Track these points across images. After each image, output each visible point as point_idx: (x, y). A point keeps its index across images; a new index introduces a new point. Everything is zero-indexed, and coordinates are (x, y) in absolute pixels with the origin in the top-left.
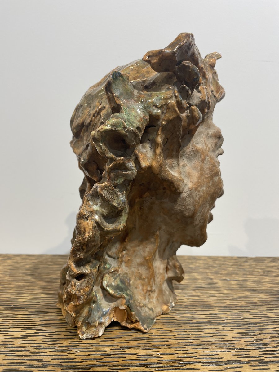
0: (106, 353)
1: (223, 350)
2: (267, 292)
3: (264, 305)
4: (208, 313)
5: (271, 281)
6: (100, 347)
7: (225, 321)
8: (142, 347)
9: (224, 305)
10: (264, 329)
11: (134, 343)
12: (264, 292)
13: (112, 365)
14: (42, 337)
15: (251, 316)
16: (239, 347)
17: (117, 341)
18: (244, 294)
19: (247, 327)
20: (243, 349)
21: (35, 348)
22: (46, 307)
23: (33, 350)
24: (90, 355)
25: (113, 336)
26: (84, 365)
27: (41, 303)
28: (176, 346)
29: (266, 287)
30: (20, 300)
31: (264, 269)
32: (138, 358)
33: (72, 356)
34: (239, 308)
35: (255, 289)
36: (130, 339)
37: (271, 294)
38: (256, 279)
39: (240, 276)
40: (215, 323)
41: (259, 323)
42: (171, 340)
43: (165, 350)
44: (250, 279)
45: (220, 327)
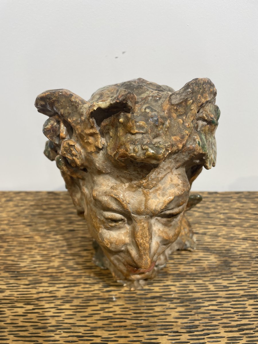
0: (80, 334)
1: (162, 333)
2: (219, 253)
3: (210, 271)
4: (162, 284)
5: (227, 235)
6: (77, 328)
7: (173, 296)
8: (106, 329)
9: (177, 272)
10: (199, 308)
11: (100, 323)
12: (216, 252)
14: (37, 315)
15: (195, 289)
16: (175, 329)
17: (89, 320)
18: (198, 256)
19: (187, 303)
20: (177, 332)
21: (33, 327)
22: (41, 275)
23: (31, 330)
24: (69, 336)
25: (86, 314)
27: (38, 269)
28: (130, 327)
29: (220, 244)
30: (22, 264)
31: (226, 213)
32: (102, 341)
33: (57, 337)
34: (188, 277)
35: (209, 246)
36: (99, 318)
37: (221, 254)
38: (215, 230)
39: (202, 226)
40: (165, 298)
41: (199, 298)
42: (128, 321)
43: (122, 332)
44: (209, 232)
45: (167, 304)
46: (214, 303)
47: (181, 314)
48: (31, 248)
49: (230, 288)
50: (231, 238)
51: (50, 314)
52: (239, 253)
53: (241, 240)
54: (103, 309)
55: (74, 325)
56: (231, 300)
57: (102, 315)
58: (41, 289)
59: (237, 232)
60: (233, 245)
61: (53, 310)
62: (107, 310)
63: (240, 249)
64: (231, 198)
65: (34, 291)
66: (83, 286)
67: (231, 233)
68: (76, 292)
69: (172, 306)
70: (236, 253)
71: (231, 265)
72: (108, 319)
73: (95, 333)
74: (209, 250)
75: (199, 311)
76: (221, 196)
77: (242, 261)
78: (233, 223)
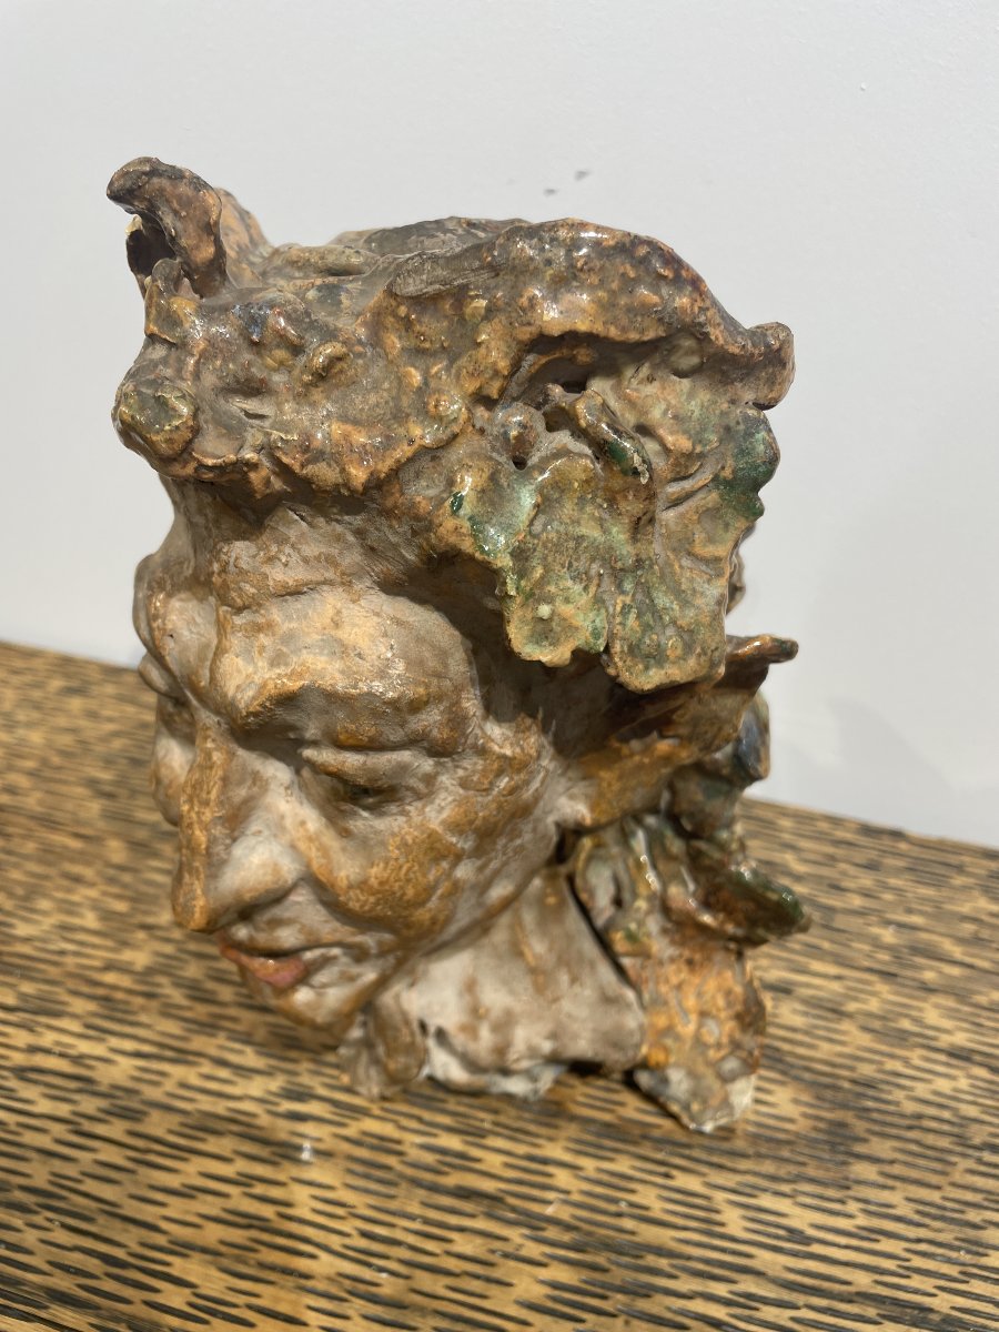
0: (120, 1253)
2: (822, 1085)
3: (751, 1151)
4: (522, 1149)
5: (883, 1018)
6: (118, 1224)
7: (549, 1211)
8: (226, 1262)
9: (607, 1117)
10: (647, 1292)
11: (213, 1234)
12: (807, 1076)
13: (108, 1310)
15: (657, 1208)
17: (176, 1208)
19: (601, 1259)
22: (71, 984)
25: (173, 1181)
26: (41, 1287)
28: (321, 1286)
29: (839, 1048)
30: (22, 930)
31: (914, 928)
32: (191, 1305)
33: (30, 1238)
35: (786, 1047)
36: (214, 1212)
37: (829, 1094)
38: (836, 986)
39: (784, 955)
40: (514, 1209)
41: (660, 1251)
42: (324, 1256)
43: (282, 1294)
44: (808, 985)
45: (515, 1235)
46: (721, 1290)
47: (557, 1293)
48: (78, 880)
49: (816, 1249)
50: (902, 1037)
51: (44, 1141)
52: (910, 1107)
53: (943, 1058)
54: (244, 1181)
55: (112, 1211)
56: (800, 1299)
57: (234, 1203)
58: (48, 1038)
59: (932, 1016)
60: (898, 1066)
61: (59, 1130)
62: (259, 1189)
63: (921, 1090)
64: (960, 869)
65: (22, 1038)
66: (207, 1068)
67: (907, 1016)
68: (169, 1086)
69: (533, 1250)
70: (897, 1104)
71: (860, 1148)
72: (249, 1227)
73: (178, 1267)
74: (780, 1061)
75: (642, 1305)
76: (916, 852)
77: (914, 1148)
78: (929, 976)
